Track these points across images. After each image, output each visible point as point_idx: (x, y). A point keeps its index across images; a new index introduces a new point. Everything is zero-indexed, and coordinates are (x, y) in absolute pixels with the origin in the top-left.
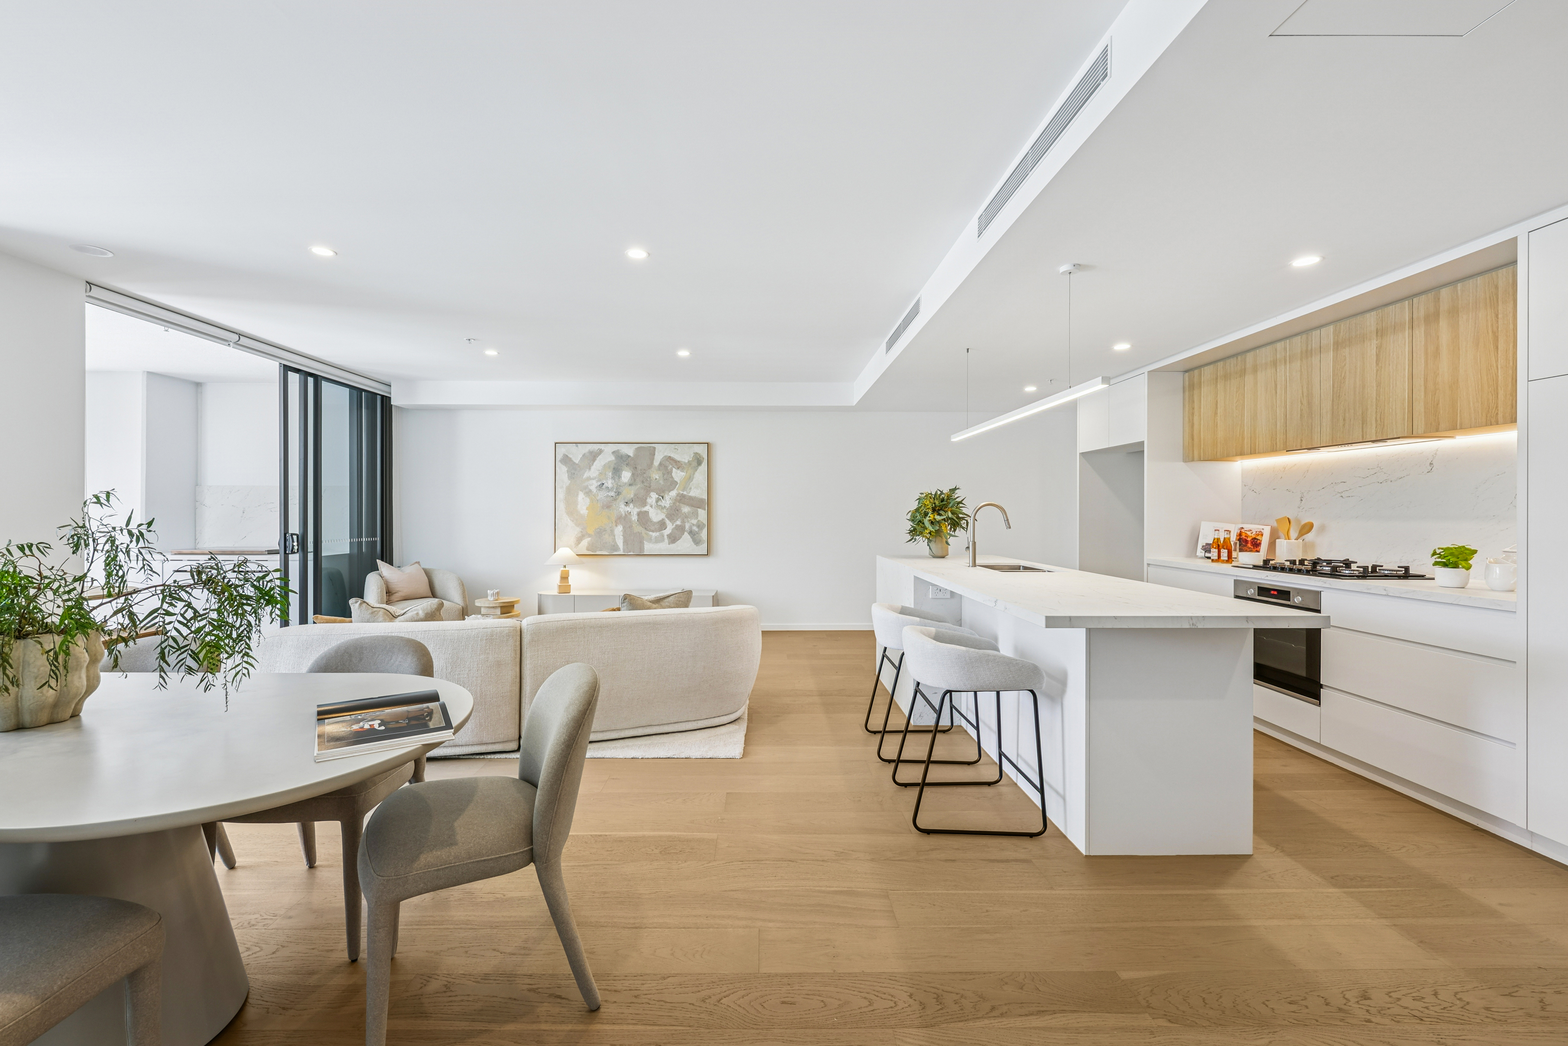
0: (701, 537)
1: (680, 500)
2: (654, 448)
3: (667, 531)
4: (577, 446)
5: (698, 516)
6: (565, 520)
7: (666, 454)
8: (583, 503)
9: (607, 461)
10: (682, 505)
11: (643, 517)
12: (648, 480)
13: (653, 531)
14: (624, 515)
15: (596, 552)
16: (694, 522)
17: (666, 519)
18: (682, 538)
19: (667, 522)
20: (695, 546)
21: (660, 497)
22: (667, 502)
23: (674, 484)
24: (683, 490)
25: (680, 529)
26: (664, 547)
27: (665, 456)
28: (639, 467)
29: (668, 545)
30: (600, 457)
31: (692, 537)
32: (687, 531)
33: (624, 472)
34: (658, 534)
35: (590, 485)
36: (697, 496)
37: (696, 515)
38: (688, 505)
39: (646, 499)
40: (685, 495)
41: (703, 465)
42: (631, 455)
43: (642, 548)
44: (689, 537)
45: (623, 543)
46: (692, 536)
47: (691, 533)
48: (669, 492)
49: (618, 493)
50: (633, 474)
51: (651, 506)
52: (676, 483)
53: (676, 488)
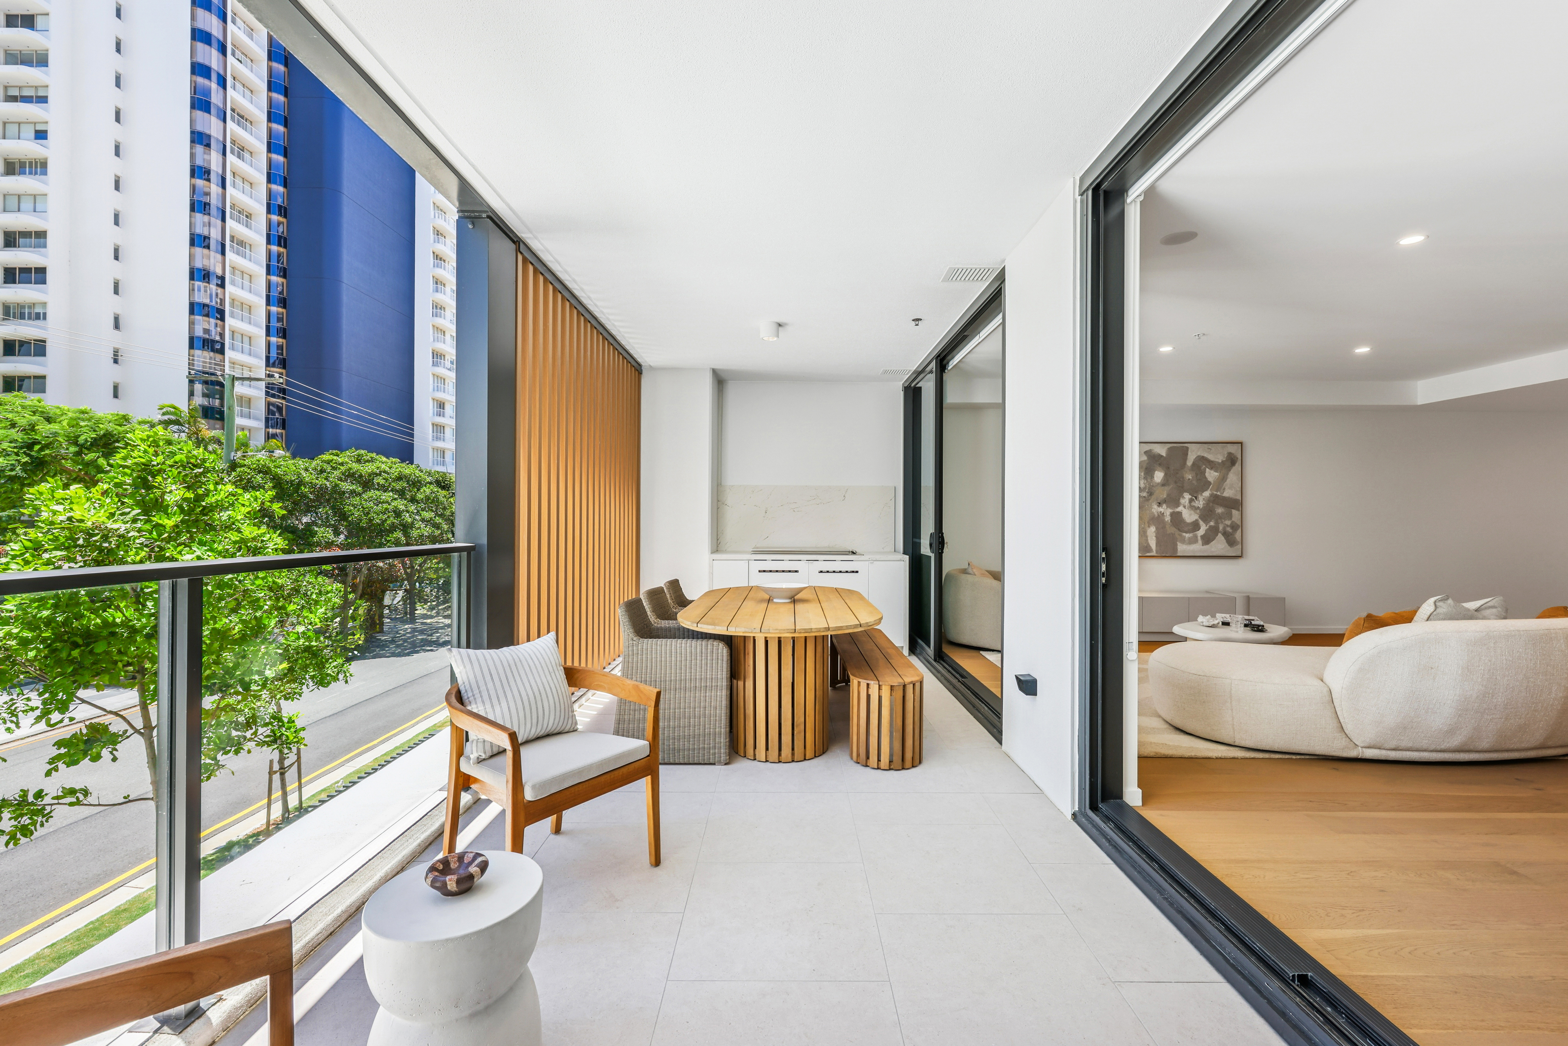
0: (1235, 538)
1: (1214, 500)
2: (1187, 448)
3: (1201, 532)
5: (1232, 517)
7: (1199, 454)
10: (1215, 506)
11: (1177, 518)
12: (1182, 480)
13: (1186, 532)
14: (1156, 515)
16: (1228, 522)
17: (1200, 520)
18: (1216, 539)
19: (1201, 523)
20: (1228, 547)
21: (1193, 498)
22: (1200, 503)
23: (1206, 485)
24: (1217, 491)
25: (1213, 531)
26: (1197, 548)
27: (1198, 456)
28: (1172, 468)
29: (1201, 547)
31: (1225, 539)
32: (1221, 532)
33: (1156, 472)
34: (1191, 535)
36: (1229, 496)
37: (1230, 516)
38: (1221, 505)
39: (1179, 499)
40: (1219, 495)
41: (1237, 465)
42: (1164, 454)
43: (1175, 549)
44: (1223, 538)
45: (1156, 544)
46: (1226, 536)
47: (1225, 534)
48: (1203, 492)
49: (1151, 494)
50: (1166, 475)
51: (1185, 507)
52: (1210, 483)
53: (1210, 489)
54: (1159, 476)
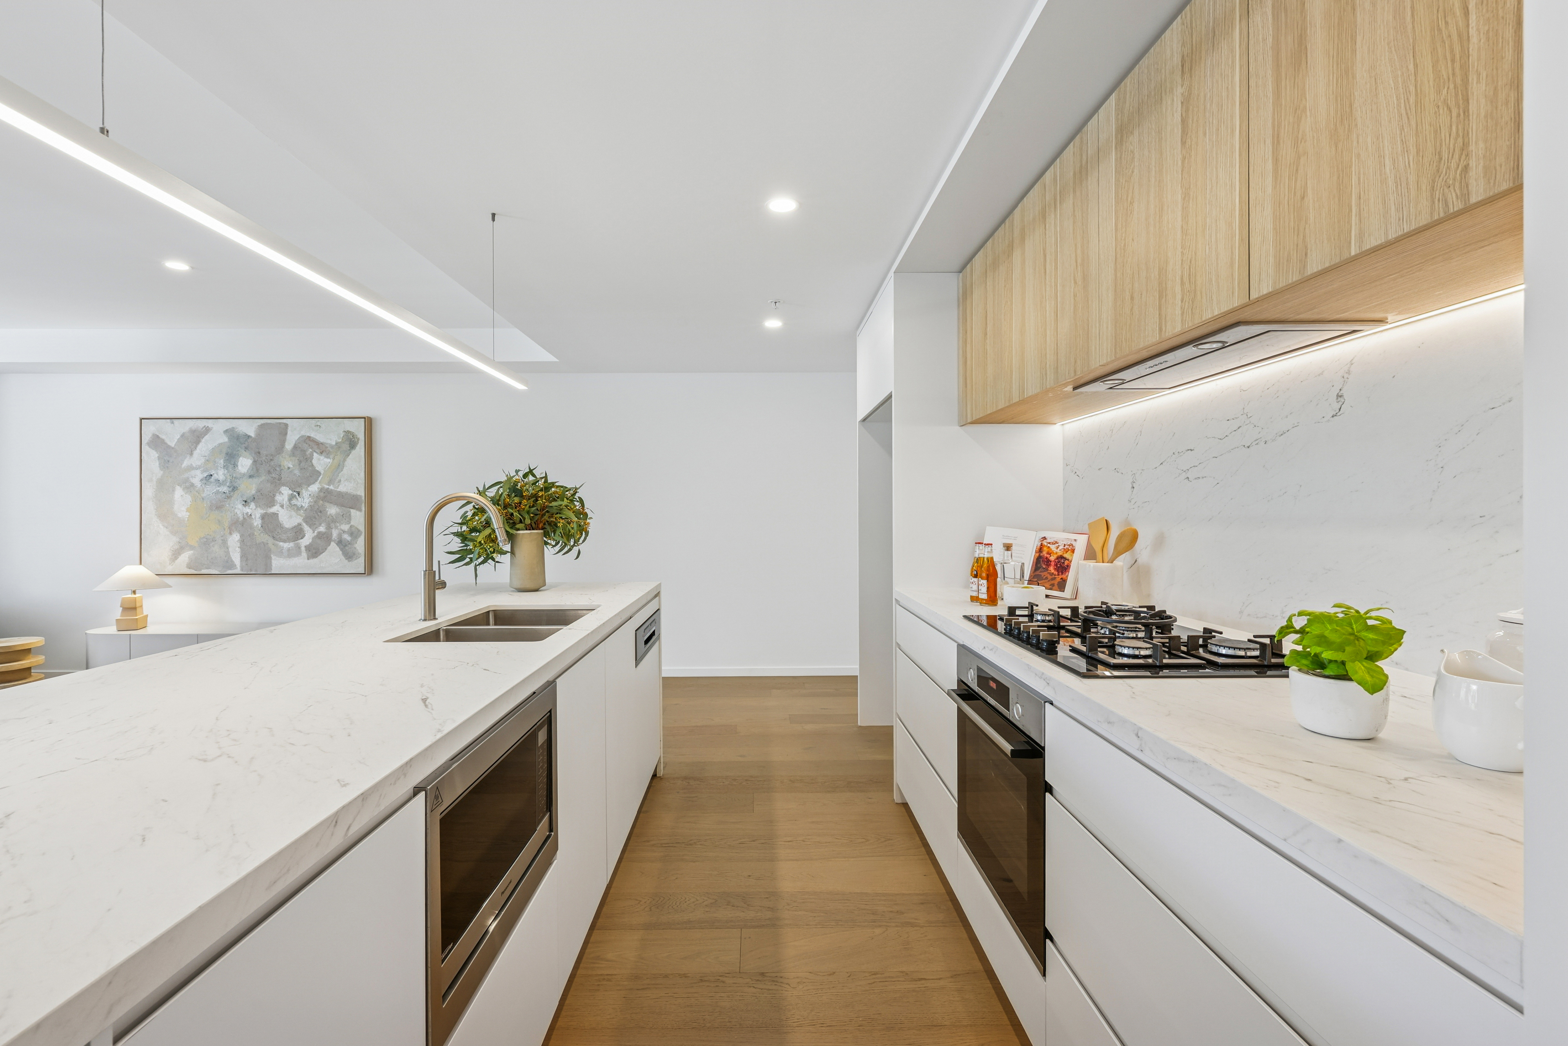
0: (355, 548)
1: (325, 497)
2: (286, 425)
3: (306, 541)
4: (173, 423)
5: (350, 519)
6: (155, 526)
7: (303, 433)
8: (181, 501)
9: (216, 444)
10: (327, 504)
11: (270, 522)
12: (278, 469)
13: (284, 541)
14: (241, 518)
15: (201, 570)
16: (346, 527)
17: (304, 524)
18: (327, 550)
19: (306, 528)
20: (347, 561)
21: (295, 493)
22: (305, 500)
23: (314, 475)
24: (329, 485)
25: (324, 539)
26: (301, 563)
27: (302, 437)
28: (264, 452)
29: (306, 561)
30: (207, 437)
31: (341, 549)
32: (334, 541)
33: (241, 458)
34: (291, 544)
35: (192, 477)
36: (349, 491)
37: (347, 518)
38: (336, 504)
39: (274, 495)
40: (331, 490)
41: (358, 448)
42: (252, 434)
43: (268, 565)
44: (338, 549)
45: (241, 557)
46: (342, 547)
47: (340, 543)
48: (309, 486)
49: (234, 489)
50: (255, 462)
51: (282, 506)
52: (319, 473)
53: (318, 481)
54: (245, 463)
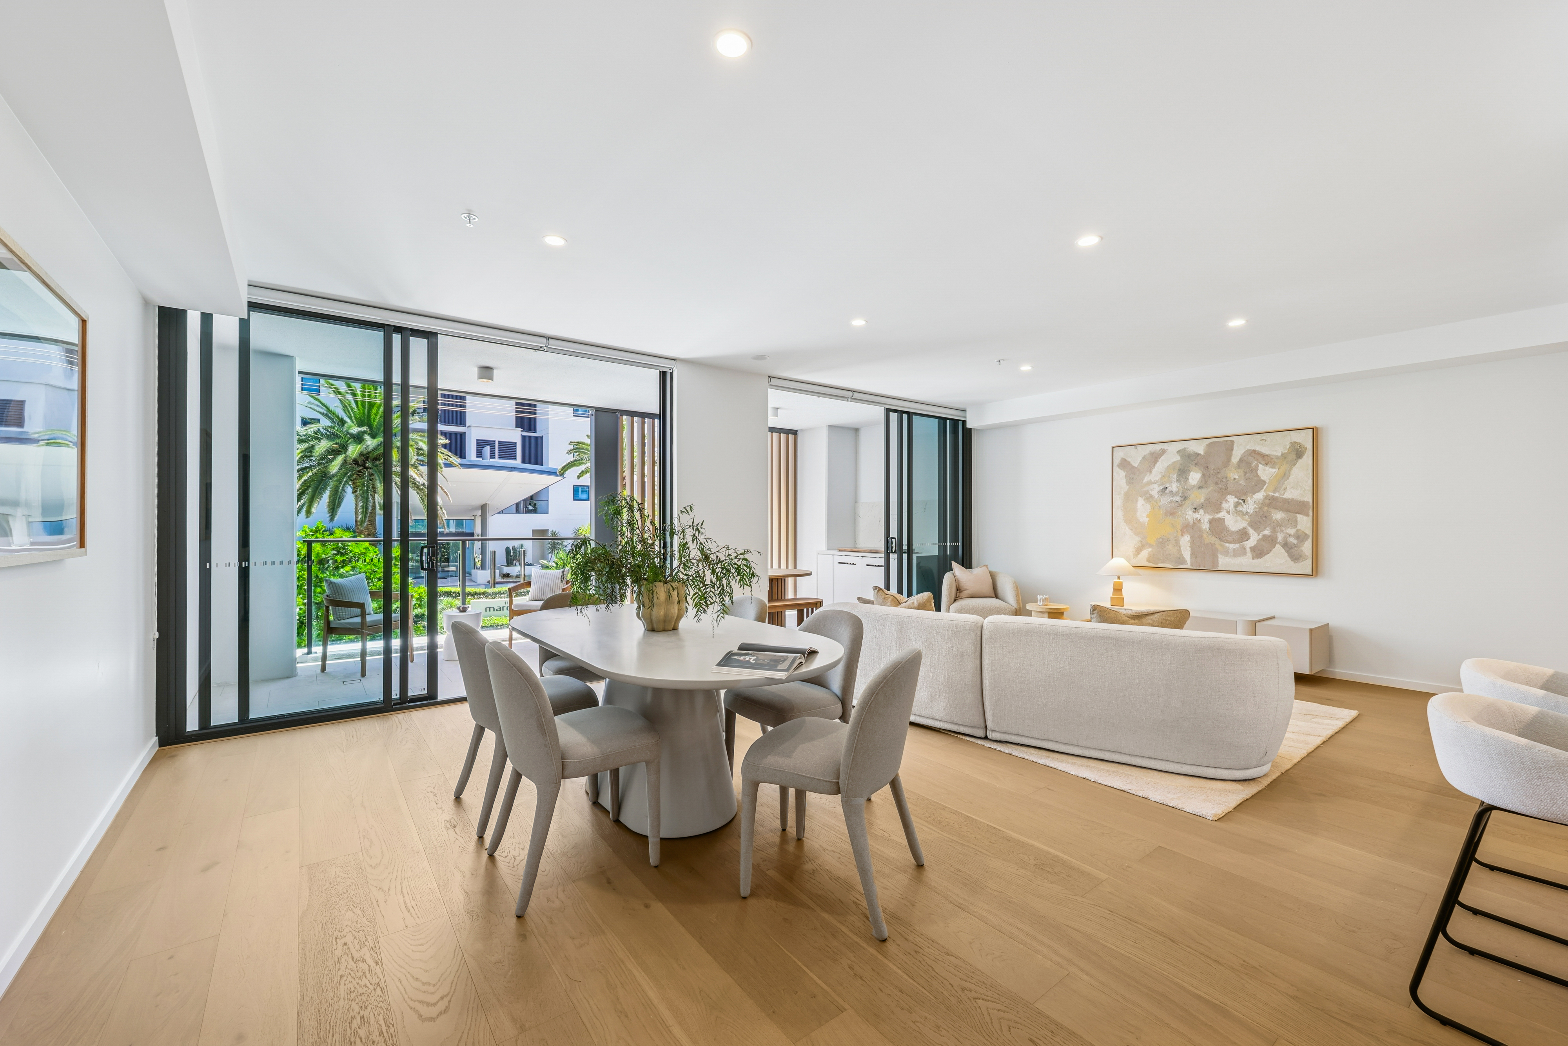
0: (1302, 551)
1: (1270, 503)
2: (1230, 442)
3: (1251, 543)
4: (1136, 448)
5: (1297, 524)
6: (1122, 527)
7: (1248, 447)
8: (1143, 509)
9: (1171, 462)
10: (1272, 510)
11: (1217, 526)
12: (1224, 480)
13: (1230, 542)
14: (1191, 522)
15: (1157, 564)
16: (1292, 531)
17: (1249, 528)
18: (1272, 552)
19: (1251, 531)
20: (1293, 562)
21: (1240, 501)
22: (1250, 506)
23: (1259, 484)
24: (1274, 491)
25: (1270, 542)
26: (1246, 562)
27: (1248, 451)
28: (1211, 467)
29: (1251, 560)
30: (1163, 457)
31: (1287, 551)
32: (1280, 543)
33: (1191, 473)
34: (1237, 546)
35: (1151, 490)
36: (1295, 498)
37: (1291, 522)
38: (1282, 509)
39: (1221, 503)
40: (1277, 497)
41: (1305, 457)
42: (1202, 452)
43: (1215, 562)
44: (1283, 551)
45: (1191, 555)
46: (1288, 549)
47: (1286, 545)
48: (1254, 494)
49: (1185, 498)
50: (1204, 475)
51: (1228, 512)
52: (1264, 482)
53: (1263, 490)
54: (1195, 477)
